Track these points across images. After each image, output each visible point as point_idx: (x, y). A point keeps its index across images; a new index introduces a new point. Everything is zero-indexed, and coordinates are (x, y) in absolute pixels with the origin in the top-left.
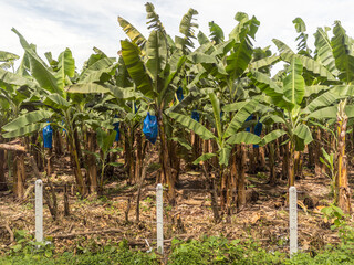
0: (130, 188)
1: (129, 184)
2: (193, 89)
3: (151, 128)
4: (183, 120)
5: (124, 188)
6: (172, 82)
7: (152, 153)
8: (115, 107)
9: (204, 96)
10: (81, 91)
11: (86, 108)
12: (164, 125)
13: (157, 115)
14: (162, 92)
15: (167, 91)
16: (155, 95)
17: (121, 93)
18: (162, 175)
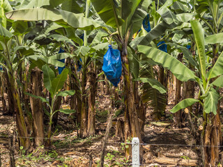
0: (82, 141)
1: (80, 136)
2: (167, 15)
3: (114, 65)
4: (155, 55)
5: (74, 141)
6: (140, 6)
7: (102, 97)
8: (61, 38)
9: (181, 24)
10: (26, 18)
11: (25, 40)
12: (129, 62)
13: (121, 49)
14: (128, 19)
15: (134, 17)
16: (120, 23)
17: (76, 21)
18: (126, 126)
